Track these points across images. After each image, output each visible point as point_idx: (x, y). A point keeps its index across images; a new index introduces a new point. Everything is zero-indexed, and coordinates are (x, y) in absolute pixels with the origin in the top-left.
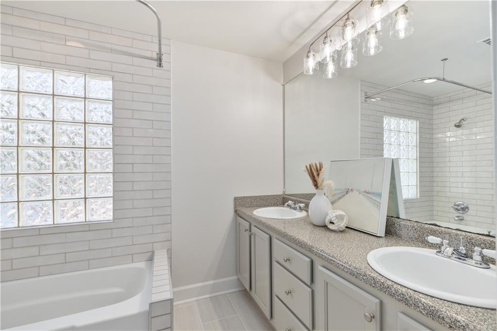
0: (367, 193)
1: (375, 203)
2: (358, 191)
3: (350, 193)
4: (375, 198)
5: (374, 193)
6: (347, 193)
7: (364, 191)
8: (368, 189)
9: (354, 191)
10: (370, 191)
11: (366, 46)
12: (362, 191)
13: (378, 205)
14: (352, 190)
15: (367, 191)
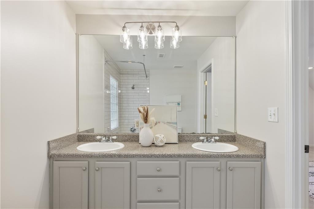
0: (169, 123)
1: (174, 128)
2: (163, 122)
3: (158, 125)
4: (174, 125)
5: (173, 123)
6: (156, 124)
7: (167, 122)
8: (170, 121)
9: (161, 123)
10: (170, 122)
11: (157, 44)
12: (166, 122)
13: (176, 128)
14: (159, 122)
15: (169, 122)
